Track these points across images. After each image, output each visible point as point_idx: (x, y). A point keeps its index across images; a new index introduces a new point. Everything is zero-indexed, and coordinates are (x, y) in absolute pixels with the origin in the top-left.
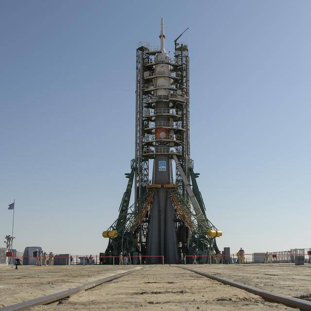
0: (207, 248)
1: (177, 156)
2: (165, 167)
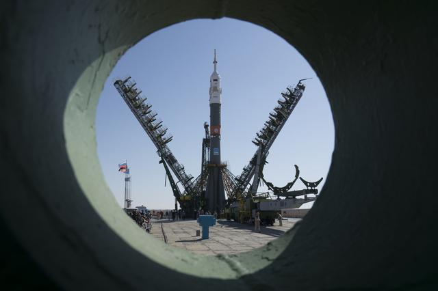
1: (262, 144)
2: (218, 153)
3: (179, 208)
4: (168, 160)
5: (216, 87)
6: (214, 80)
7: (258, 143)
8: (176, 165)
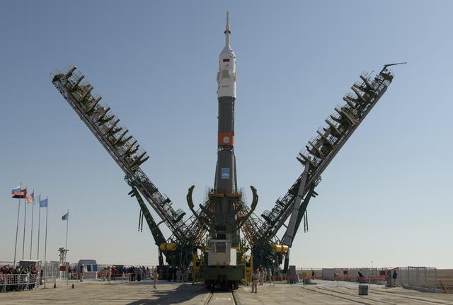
0: (271, 264)
1: (310, 164)
2: (228, 175)
3: (165, 263)
4: (143, 188)
5: (227, 71)
6: (225, 60)
7: (305, 161)
8: (155, 196)
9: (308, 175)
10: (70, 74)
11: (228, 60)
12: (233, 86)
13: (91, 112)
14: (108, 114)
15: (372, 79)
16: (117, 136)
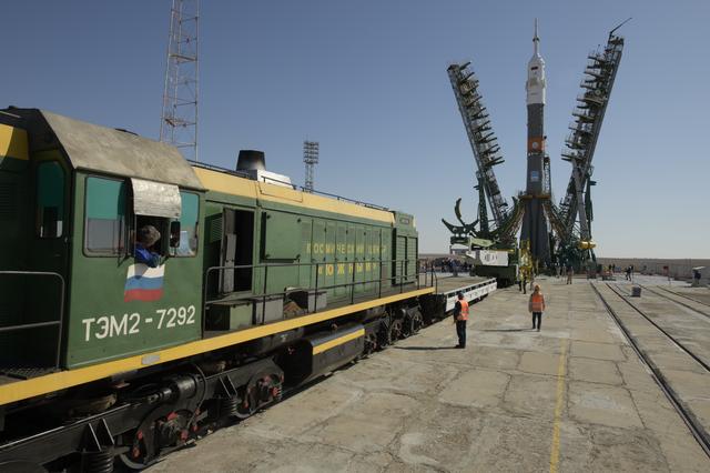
1: (576, 159)
2: (537, 178)
5: (536, 79)
6: (533, 68)
7: (570, 158)
8: (497, 197)
9: (579, 170)
10: (464, 67)
11: (536, 68)
12: (541, 92)
13: (470, 106)
14: (484, 113)
15: (602, 52)
16: (484, 134)
